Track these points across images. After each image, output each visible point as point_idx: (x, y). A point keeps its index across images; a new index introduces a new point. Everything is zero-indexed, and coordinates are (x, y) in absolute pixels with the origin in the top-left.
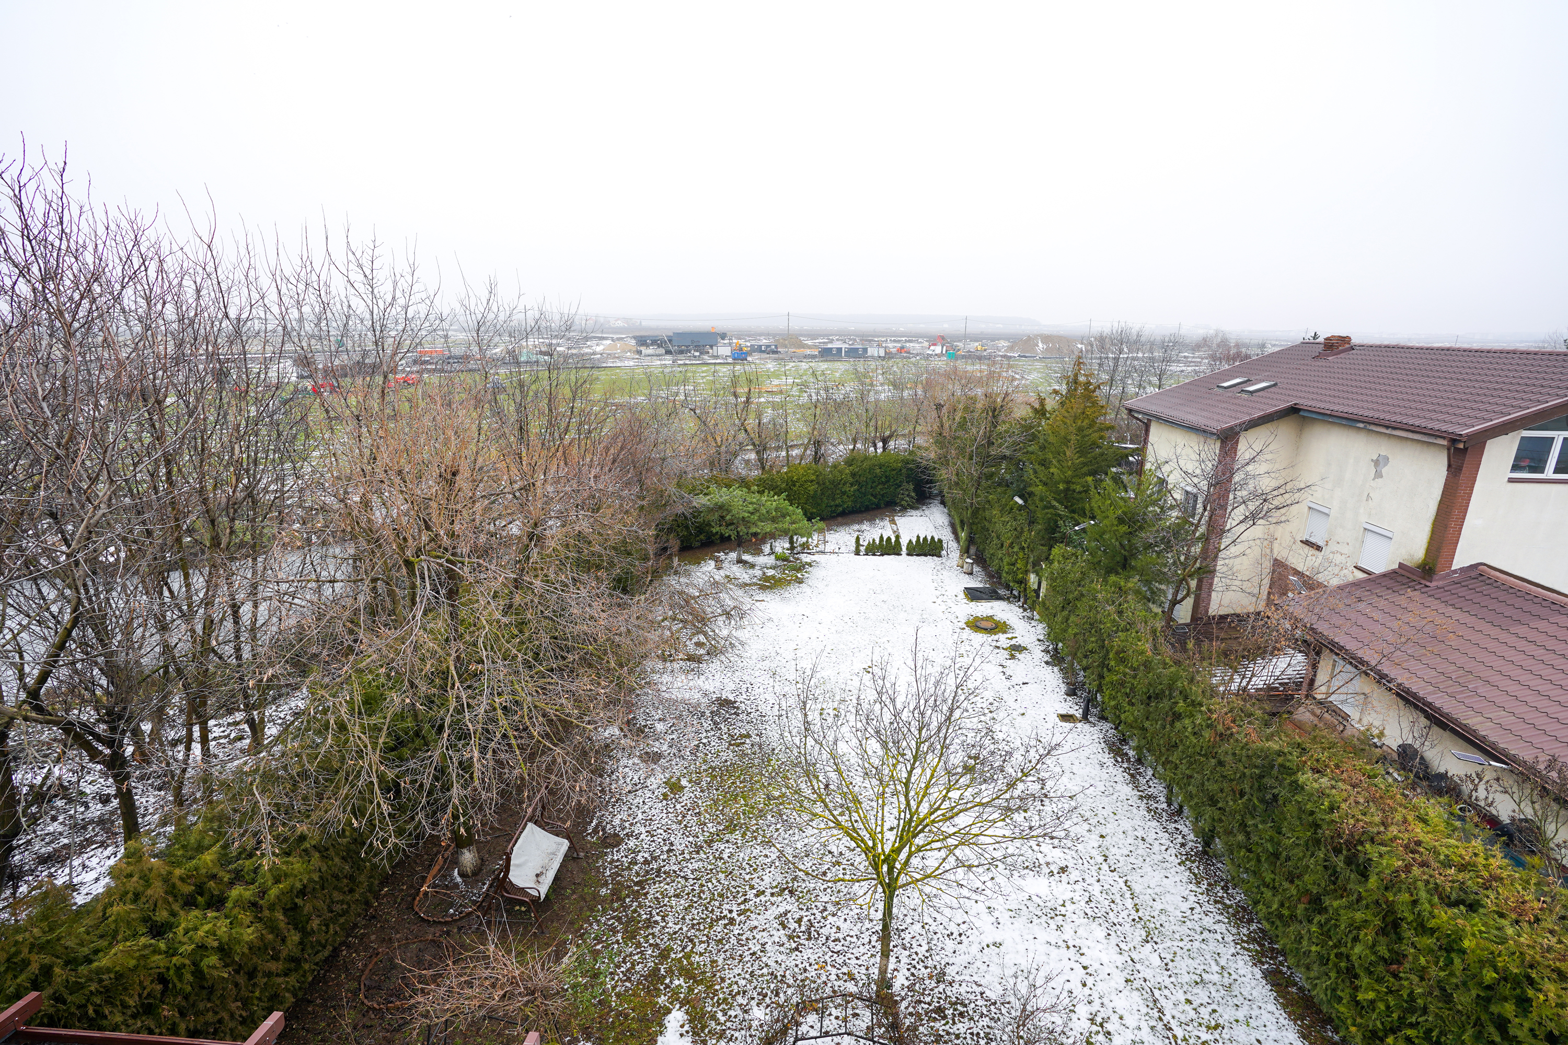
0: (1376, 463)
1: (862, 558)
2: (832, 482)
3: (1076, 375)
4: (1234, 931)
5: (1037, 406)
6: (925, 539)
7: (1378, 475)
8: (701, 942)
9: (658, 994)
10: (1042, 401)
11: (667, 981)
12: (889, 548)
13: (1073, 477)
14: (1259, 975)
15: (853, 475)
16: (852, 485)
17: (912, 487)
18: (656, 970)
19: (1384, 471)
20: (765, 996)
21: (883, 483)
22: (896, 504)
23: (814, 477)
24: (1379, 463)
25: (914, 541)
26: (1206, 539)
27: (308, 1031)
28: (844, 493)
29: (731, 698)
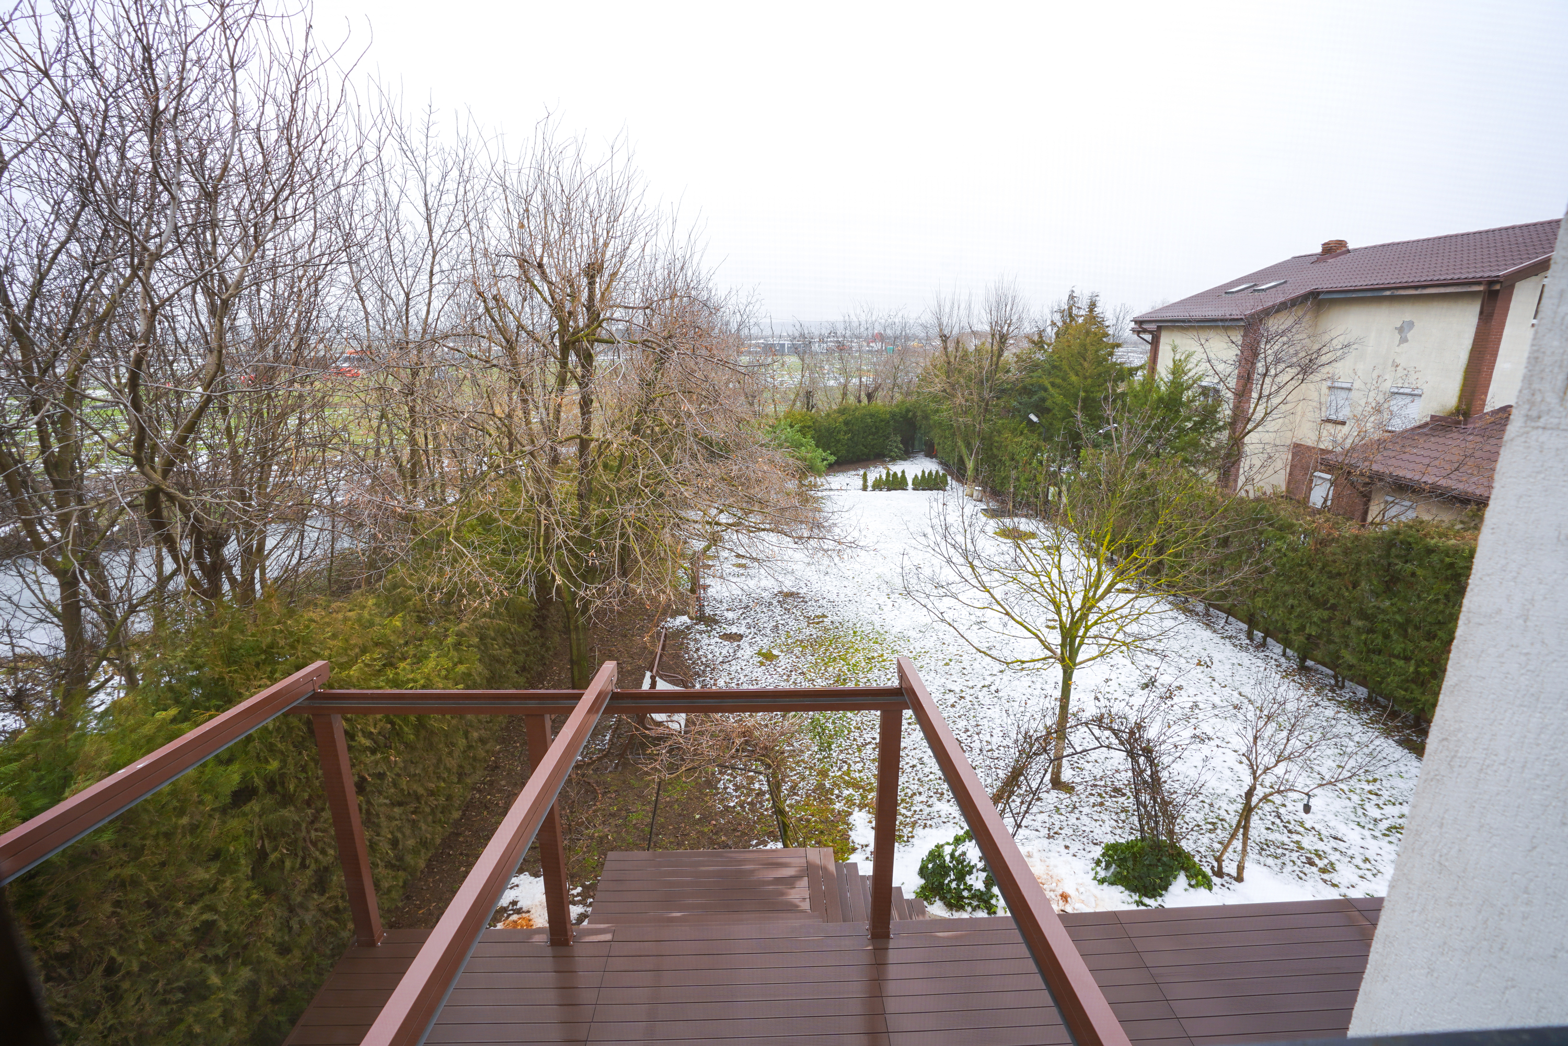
0: (1401, 330)
1: (869, 494)
2: (828, 430)
3: (1070, 308)
4: (1356, 717)
5: (1036, 338)
6: (930, 473)
7: (1404, 340)
8: (855, 763)
9: (832, 802)
10: (1041, 333)
11: (836, 792)
12: (896, 483)
13: (1092, 386)
14: (1393, 744)
15: (846, 423)
16: (846, 433)
17: (899, 439)
18: (821, 786)
19: (1409, 336)
20: (942, 794)
21: (874, 434)
22: (884, 456)
23: (810, 423)
24: (1403, 330)
25: (920, 475)
26: (1232, 424)
27: (467, 855)
28: (838, 441)
29: (794, 590)
